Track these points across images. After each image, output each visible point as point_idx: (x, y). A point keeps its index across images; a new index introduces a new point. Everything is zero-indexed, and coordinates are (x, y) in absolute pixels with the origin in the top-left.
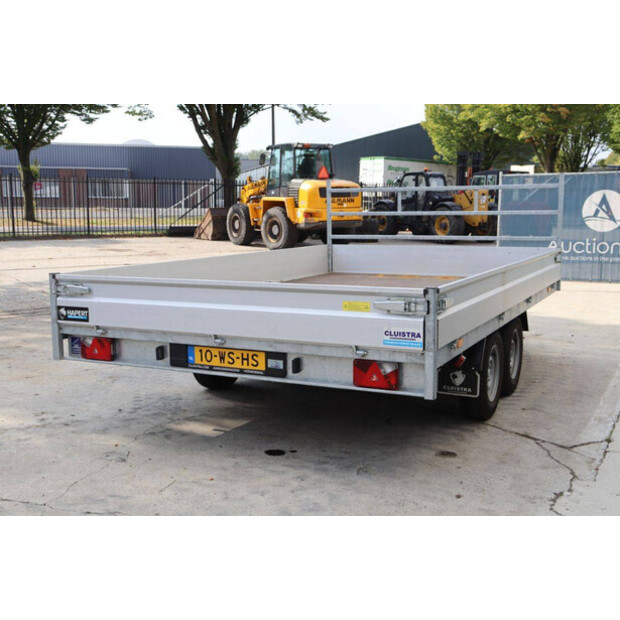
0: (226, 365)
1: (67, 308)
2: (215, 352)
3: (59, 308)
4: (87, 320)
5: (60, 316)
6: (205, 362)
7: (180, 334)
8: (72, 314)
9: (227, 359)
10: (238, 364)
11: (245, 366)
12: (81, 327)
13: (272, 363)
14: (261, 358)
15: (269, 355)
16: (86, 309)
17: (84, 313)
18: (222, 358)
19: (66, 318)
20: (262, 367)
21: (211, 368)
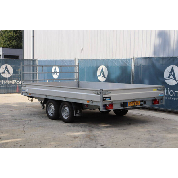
0: (134, 105)
1: (105, 98)
2: (132, 103)
3: (104, 98)
4: (110, 100)
5: (104, 100)
6: (130, 105)
7: (125, 100)
8: (107, 99)
9: (134, 104)
10: (136, 104)
11: (137, 105)
12: (107, 102)
13: (141, 103)
14: (139, 103)
15: (141, 101)
16: (110, 97)
17: (109, 98)
18: (133, 104)
19: (105, 100)
20: (139, 104)
21: (131, 106)
